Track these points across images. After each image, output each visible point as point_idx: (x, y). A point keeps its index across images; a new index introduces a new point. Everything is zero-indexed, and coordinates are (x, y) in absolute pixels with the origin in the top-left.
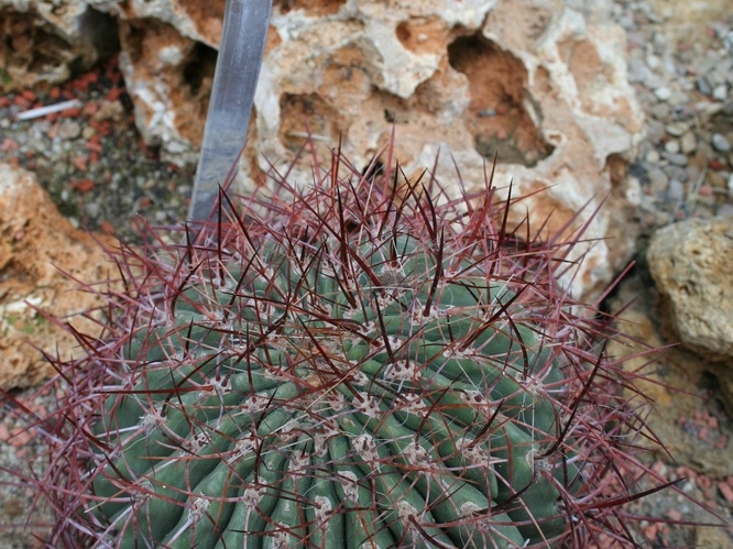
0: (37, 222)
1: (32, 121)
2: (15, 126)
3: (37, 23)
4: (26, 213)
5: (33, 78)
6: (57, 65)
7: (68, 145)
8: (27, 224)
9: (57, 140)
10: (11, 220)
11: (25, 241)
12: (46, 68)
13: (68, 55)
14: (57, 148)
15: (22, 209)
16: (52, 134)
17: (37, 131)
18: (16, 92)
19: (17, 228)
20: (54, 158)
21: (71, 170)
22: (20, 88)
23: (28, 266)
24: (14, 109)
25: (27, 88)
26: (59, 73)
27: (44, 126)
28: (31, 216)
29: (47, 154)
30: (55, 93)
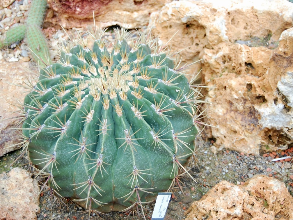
0: (287, 199)
1: (275, 162)
2: (270, 163)
3: (282, 133)
4: (284, 196)
5: (276, 149)
6: (284, 145)
7: (287, 171)
8: (284, 200)
9: (283, 169)
10: (280, 198)
11: (284, 205)
12: (280, 145)
13: (289, 142)
14: (283, 171)
15: (283, 195)
16: (282, 167)
17: (277, 166)
18: (270, 152)
19: (282, 201)
20: (283, 175)
21: (289, 179)
22: (271, 151)
23: (286, 213)
24: (269, 157)
25: (274, 151)
26: (285, 147)
27: (280, 164)
28: (286, 197)
29: (280, 173)
30: (283, 153)
